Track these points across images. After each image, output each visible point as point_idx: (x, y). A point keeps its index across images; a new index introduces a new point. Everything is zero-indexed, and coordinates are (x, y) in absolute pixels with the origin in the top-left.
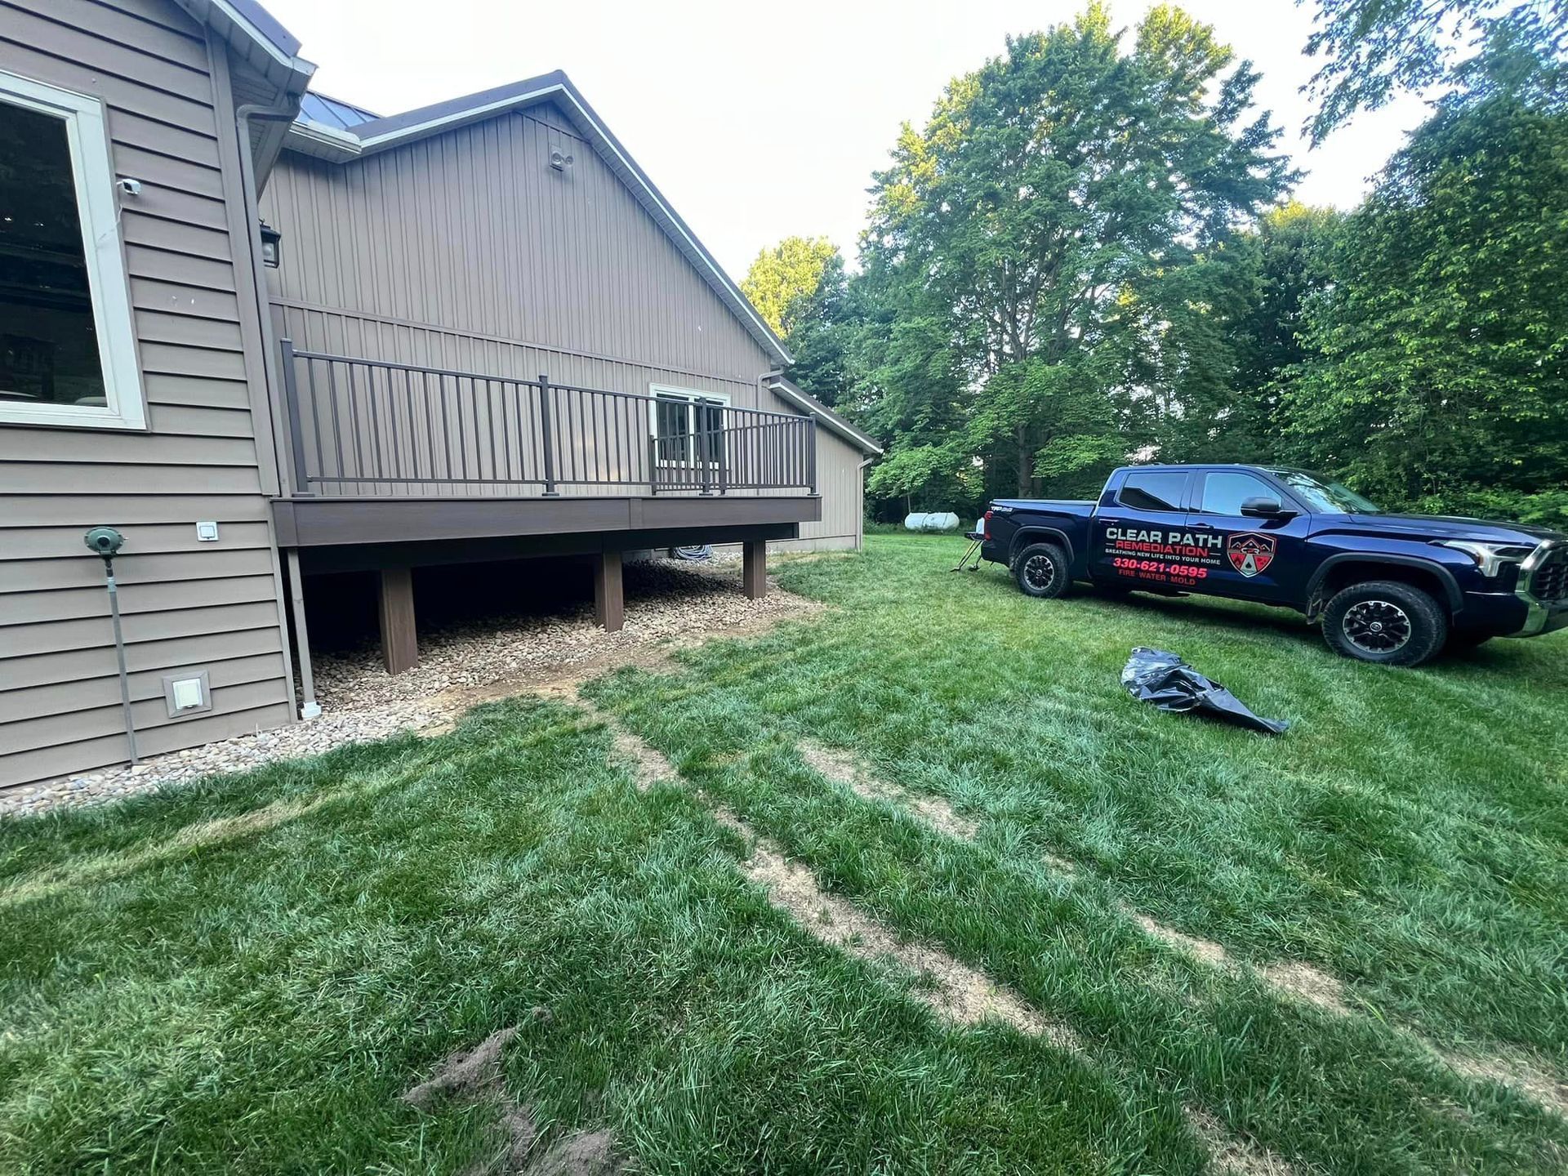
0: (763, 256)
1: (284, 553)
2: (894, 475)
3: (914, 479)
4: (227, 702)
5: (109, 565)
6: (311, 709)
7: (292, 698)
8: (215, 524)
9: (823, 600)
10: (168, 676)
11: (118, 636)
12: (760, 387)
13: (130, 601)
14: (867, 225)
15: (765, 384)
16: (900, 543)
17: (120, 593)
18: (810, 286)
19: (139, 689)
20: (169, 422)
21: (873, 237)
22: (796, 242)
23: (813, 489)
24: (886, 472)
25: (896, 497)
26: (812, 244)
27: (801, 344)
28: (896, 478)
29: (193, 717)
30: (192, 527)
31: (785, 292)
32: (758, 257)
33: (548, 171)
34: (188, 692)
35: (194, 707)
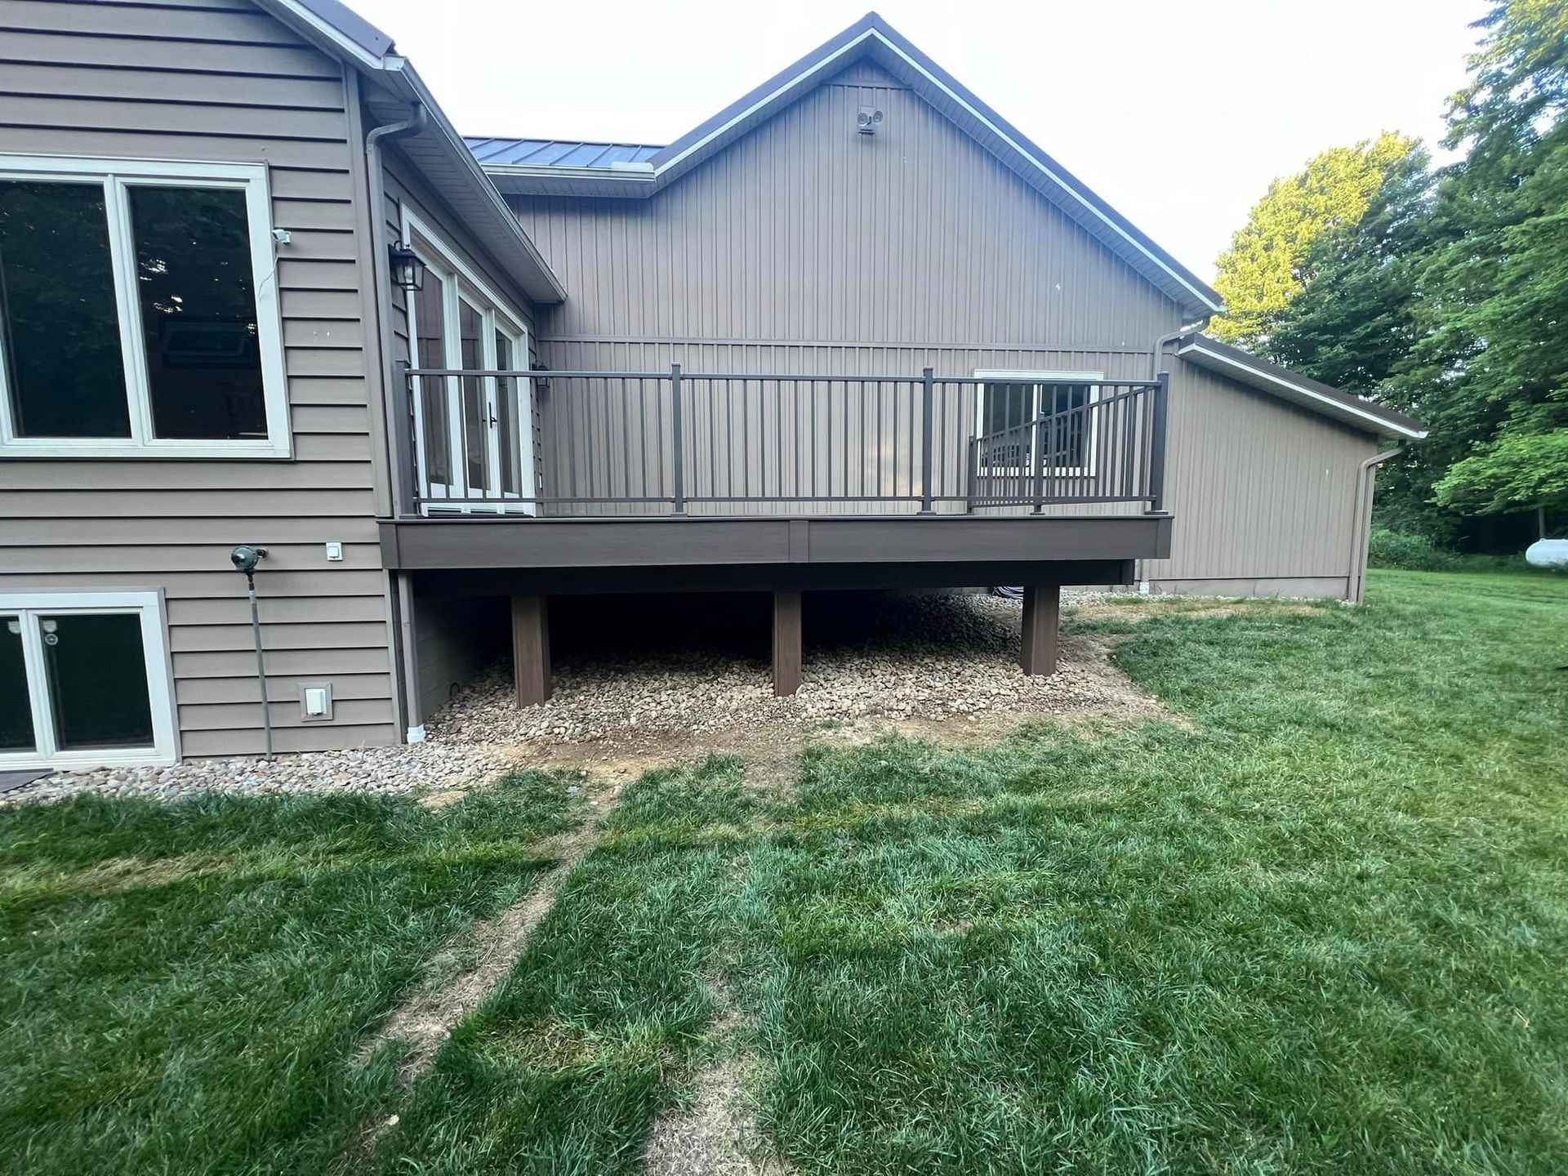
0: (1273, 191)
1: (394, 576)
2: (1494, 476)
3: (1543, 481)
4: (346, 715)
5: (251, 580)
6: (416, 734)
7: (397, 720)
8: (339, 545)
9: (1164, 694)
10: (301, 683)
11: (258, 643)
12: (1158, 355)
13: (268, 613)
14: (1468, 81)
15: (1169, 349)
16: (1482, 591)
17: (259, 603)
18: (1356, 209)
19: (277, 691)
20: (311, 449)
21: (1483, 97)
22: (1335, 155)
23: (1156, 503)
24: (1476, 473)
25: (1498, 513)
26: (1365, 151)
27: (1328, 297)
28: (1498, 482)
29: (316, 724)
30: (322, 547)
31: (1306, 230)
32: (1266, 193)
33: (855, 140)
34: (316, 700)
35: (319, 714)
